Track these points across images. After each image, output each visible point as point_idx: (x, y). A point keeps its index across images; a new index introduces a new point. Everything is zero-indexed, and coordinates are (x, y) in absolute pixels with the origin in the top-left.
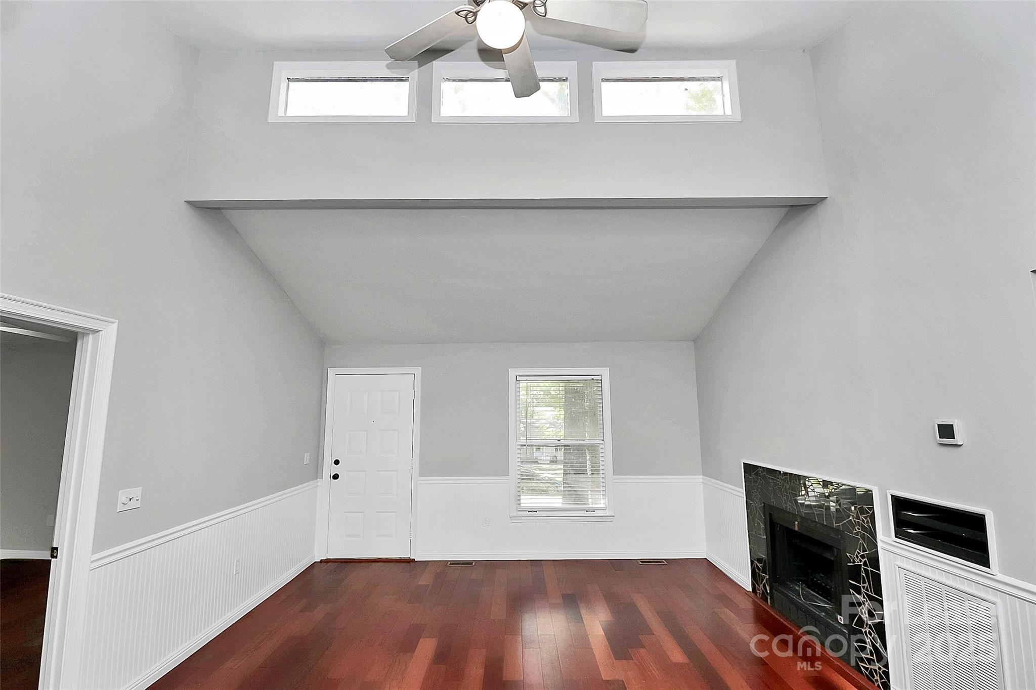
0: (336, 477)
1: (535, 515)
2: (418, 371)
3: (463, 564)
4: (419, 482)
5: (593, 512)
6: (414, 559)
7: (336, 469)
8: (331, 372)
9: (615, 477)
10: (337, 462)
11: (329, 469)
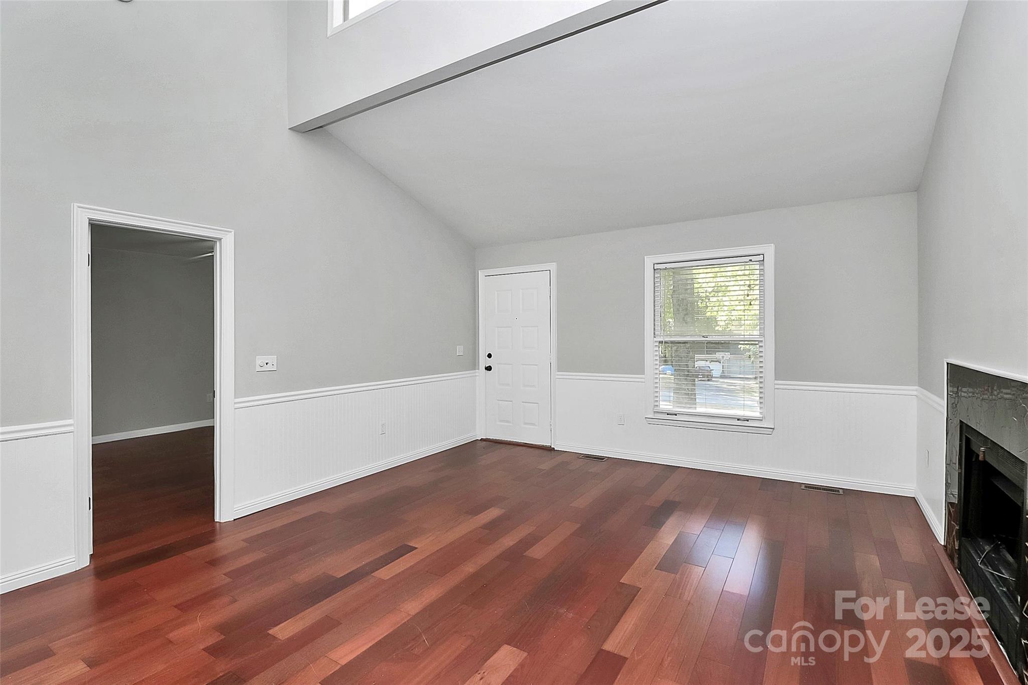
0: (489, 368)
1: (675, 418)
2: (553, 267)
3: (595, 458)
4: (557, 377)
5: (746, 422)
6: (554, 448)
7: (489, 362)
8: (481, 274)
9: (776, 382)
10: (490, 356)
11: (483, 362)
